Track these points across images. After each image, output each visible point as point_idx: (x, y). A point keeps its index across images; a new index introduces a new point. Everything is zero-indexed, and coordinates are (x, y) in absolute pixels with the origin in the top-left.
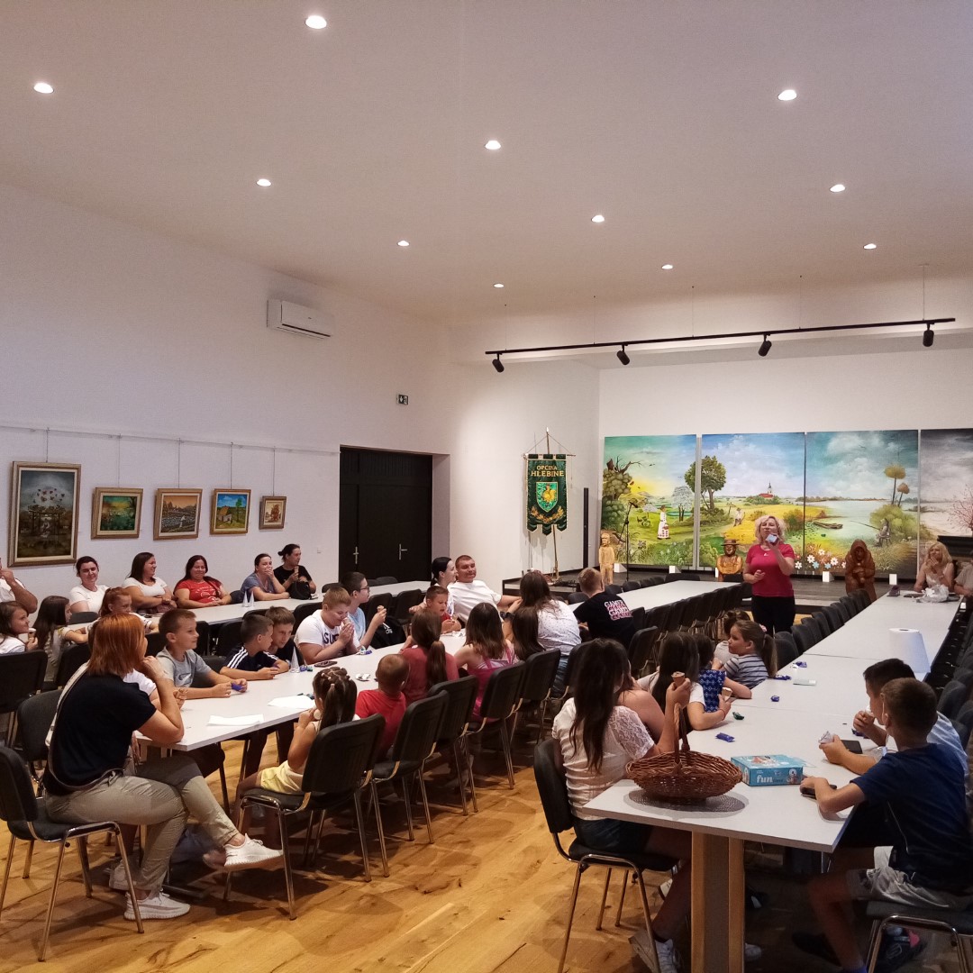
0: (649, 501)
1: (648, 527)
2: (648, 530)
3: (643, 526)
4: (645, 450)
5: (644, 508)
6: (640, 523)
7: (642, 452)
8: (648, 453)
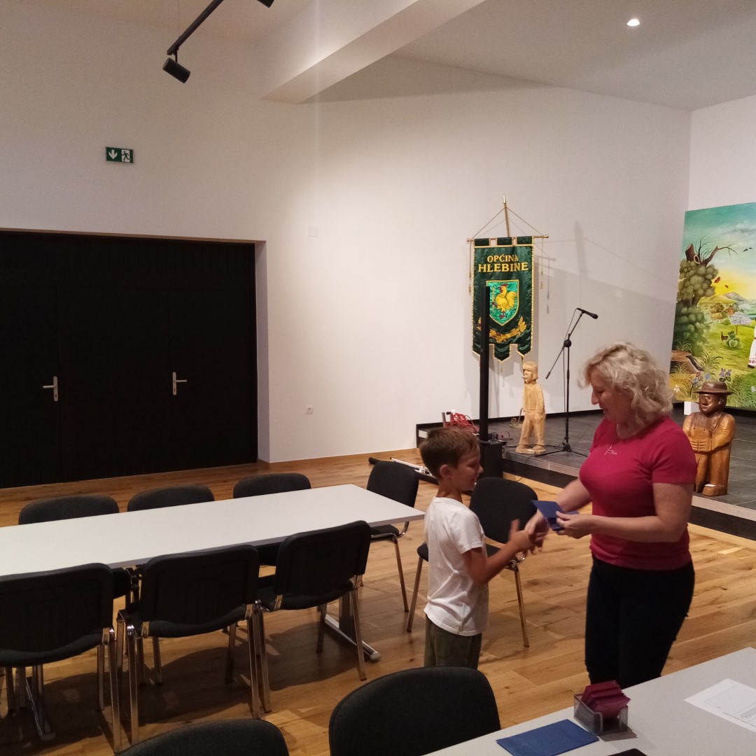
0: (740, 307)
1: (736, 348)
2: (735, 352)
3: (728, 347)
4: (739, 226)
5: (731, 318)
6: (725, 341)
7: (735, 231)
8: (743, 231)
